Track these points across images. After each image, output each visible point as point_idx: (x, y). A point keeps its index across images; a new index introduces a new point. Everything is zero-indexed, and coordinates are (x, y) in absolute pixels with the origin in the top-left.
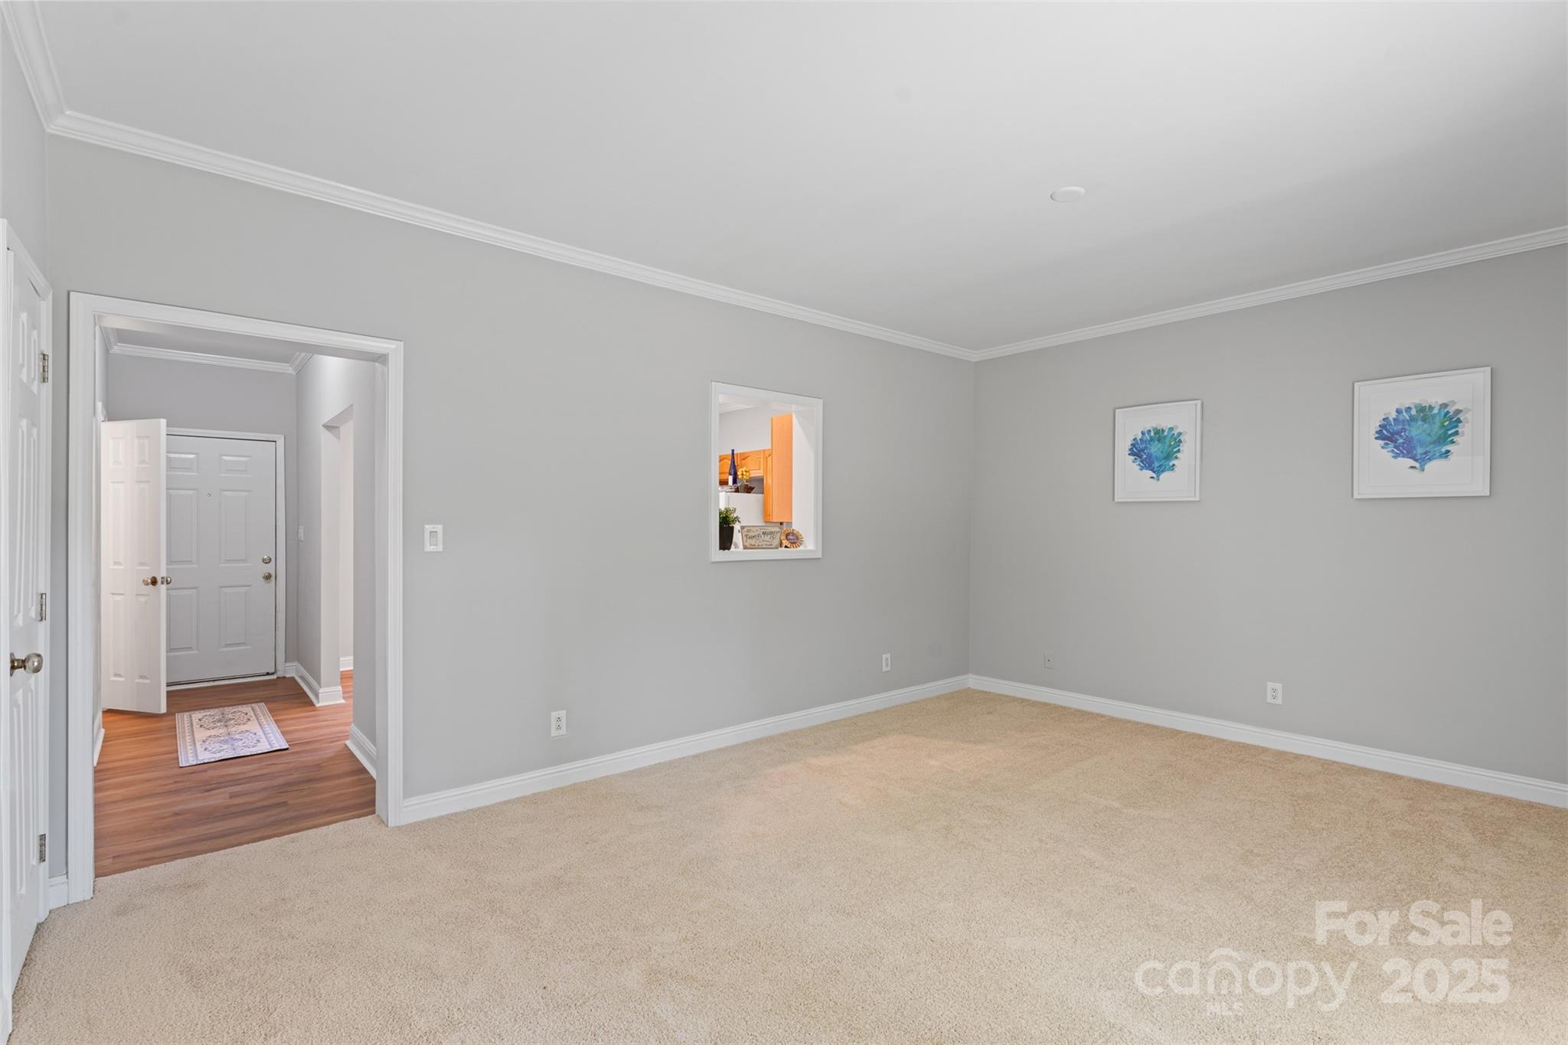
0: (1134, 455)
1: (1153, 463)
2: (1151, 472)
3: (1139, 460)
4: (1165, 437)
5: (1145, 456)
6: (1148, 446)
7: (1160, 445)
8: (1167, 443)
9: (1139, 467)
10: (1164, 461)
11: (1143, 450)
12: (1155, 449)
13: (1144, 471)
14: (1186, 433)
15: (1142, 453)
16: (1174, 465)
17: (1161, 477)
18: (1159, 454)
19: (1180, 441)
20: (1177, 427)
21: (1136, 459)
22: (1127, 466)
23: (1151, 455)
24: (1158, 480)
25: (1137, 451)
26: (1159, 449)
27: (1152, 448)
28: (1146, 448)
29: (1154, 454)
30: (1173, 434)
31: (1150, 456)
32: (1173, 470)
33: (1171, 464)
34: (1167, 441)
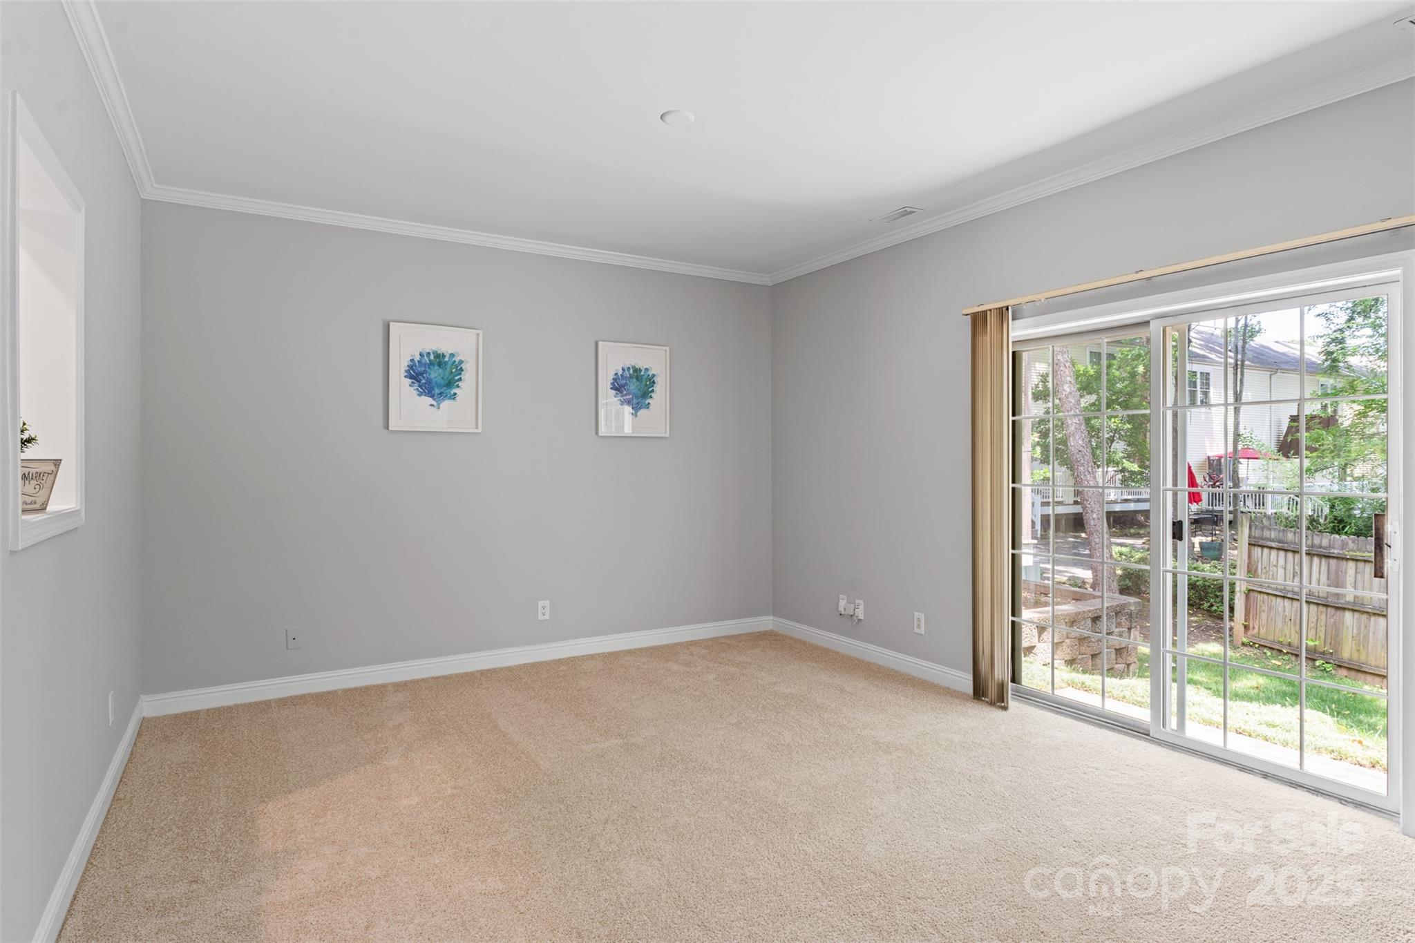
0: (411, 378)
1: (433, 390)
2: (430, 399)
3: (417, 384)
4: (446, 363)
5: (424, 381)
6: (427, 369)
7: (440, 370)
8: (448, 370)
9: (416, 392)
10: (445, 388)
11: (422, 374)
12: (435, 374)
13: (423, 397)
14: (468, 362)
15: (420, 377)
16: (455, 394)
17: (441, 405)
18: (439, 380)
19: (461, 369)
20: (459, 354)
21: (413, 383)
22: (402, 389)
23: (431, 380)
24: (439, 408)
25: (416, 374)
26: (439, 375)
27: (432, 373)
28: (425, 372)
29: (434, 380)
30: (455, 361)
31: (429, 381)
32: (454, 399)
33: (452, 392)
34: (449, 366)
